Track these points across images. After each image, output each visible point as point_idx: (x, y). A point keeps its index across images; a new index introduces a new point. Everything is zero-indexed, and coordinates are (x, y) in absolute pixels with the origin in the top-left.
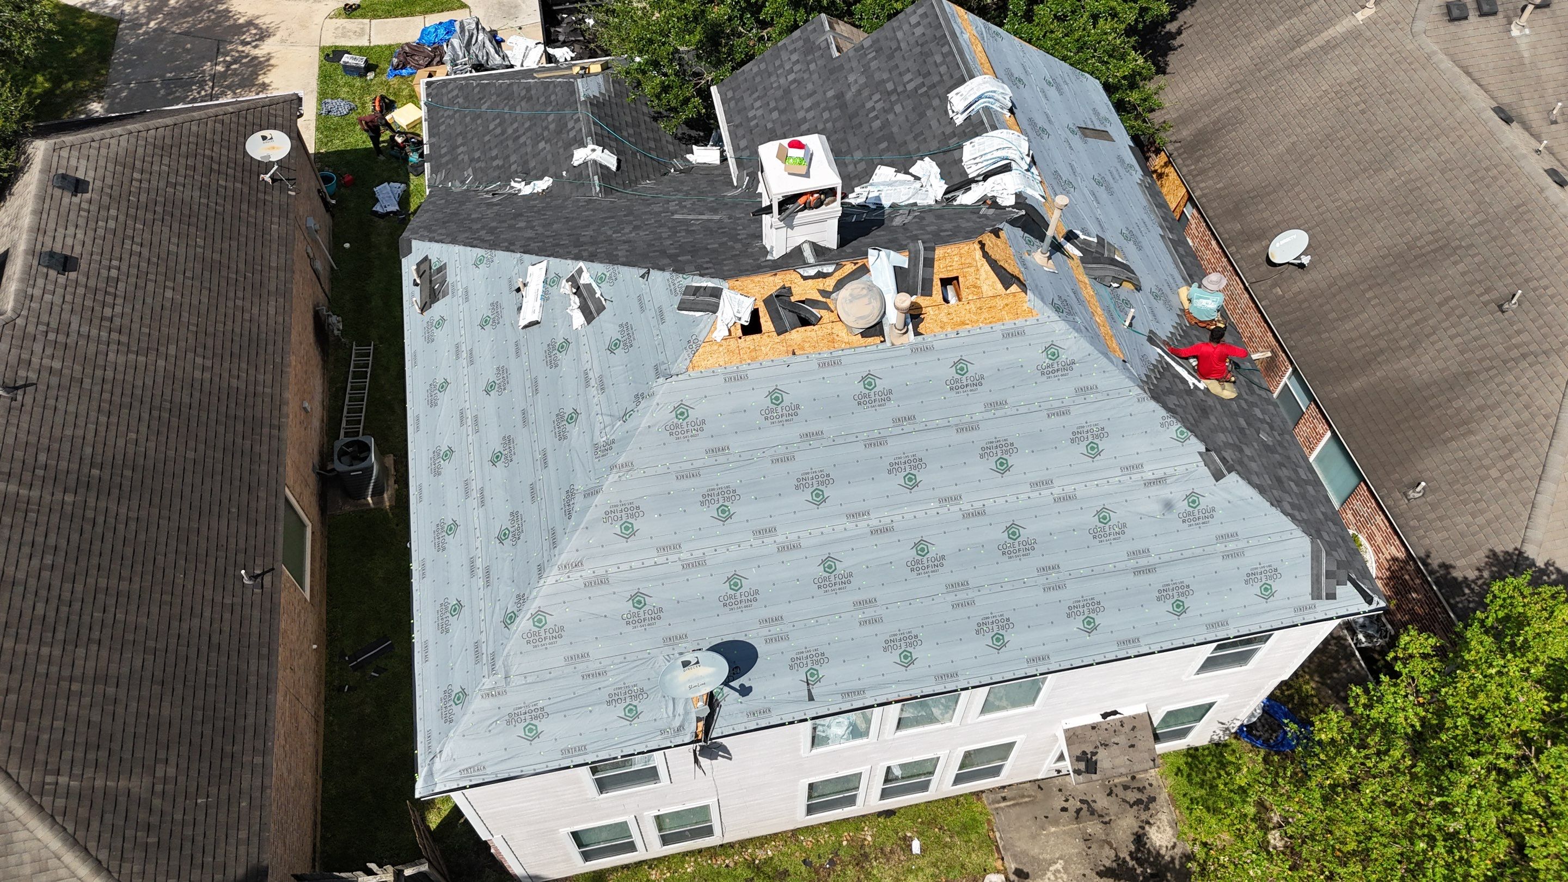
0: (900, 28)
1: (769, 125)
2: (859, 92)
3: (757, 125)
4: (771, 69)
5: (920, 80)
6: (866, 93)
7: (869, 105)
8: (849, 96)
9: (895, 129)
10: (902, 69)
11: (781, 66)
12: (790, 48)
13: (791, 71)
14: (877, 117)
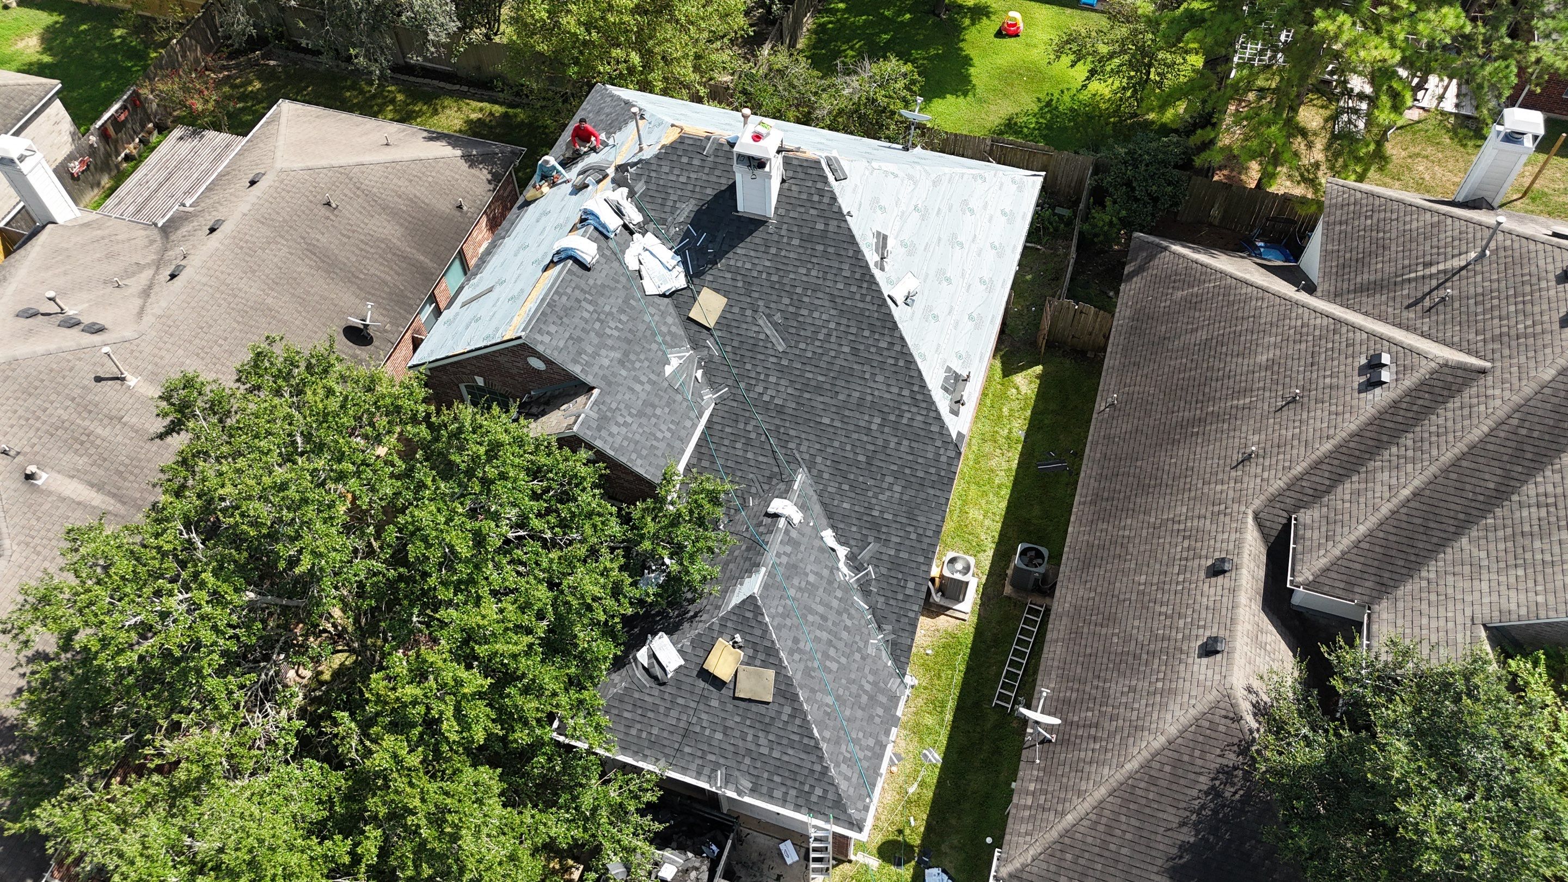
0: (556, 348)
1: (667, 410)
2: (612, 348)
3: (672, 422)
4: (632, 446)
5: (584, 304)
6: (610, 342)
7: (616, 333)
8: (617, 355)
9: (620, 301)
10: (583, 324)
11: (626, 438)
12: (610, 440)
13: (625, 424)
14: (620, 321)
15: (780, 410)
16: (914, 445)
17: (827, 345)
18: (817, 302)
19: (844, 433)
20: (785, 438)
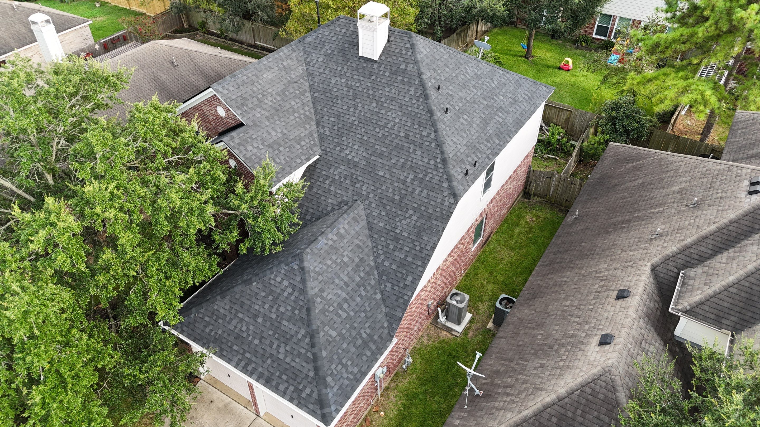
2: (265, 109)
6: (264, 106)
13: (258, 148)
15: (356, 165)
16: (431, 193)
17: (391, 131)
18: (392, 107)
19: (390, 181)
20: (356, 181)
